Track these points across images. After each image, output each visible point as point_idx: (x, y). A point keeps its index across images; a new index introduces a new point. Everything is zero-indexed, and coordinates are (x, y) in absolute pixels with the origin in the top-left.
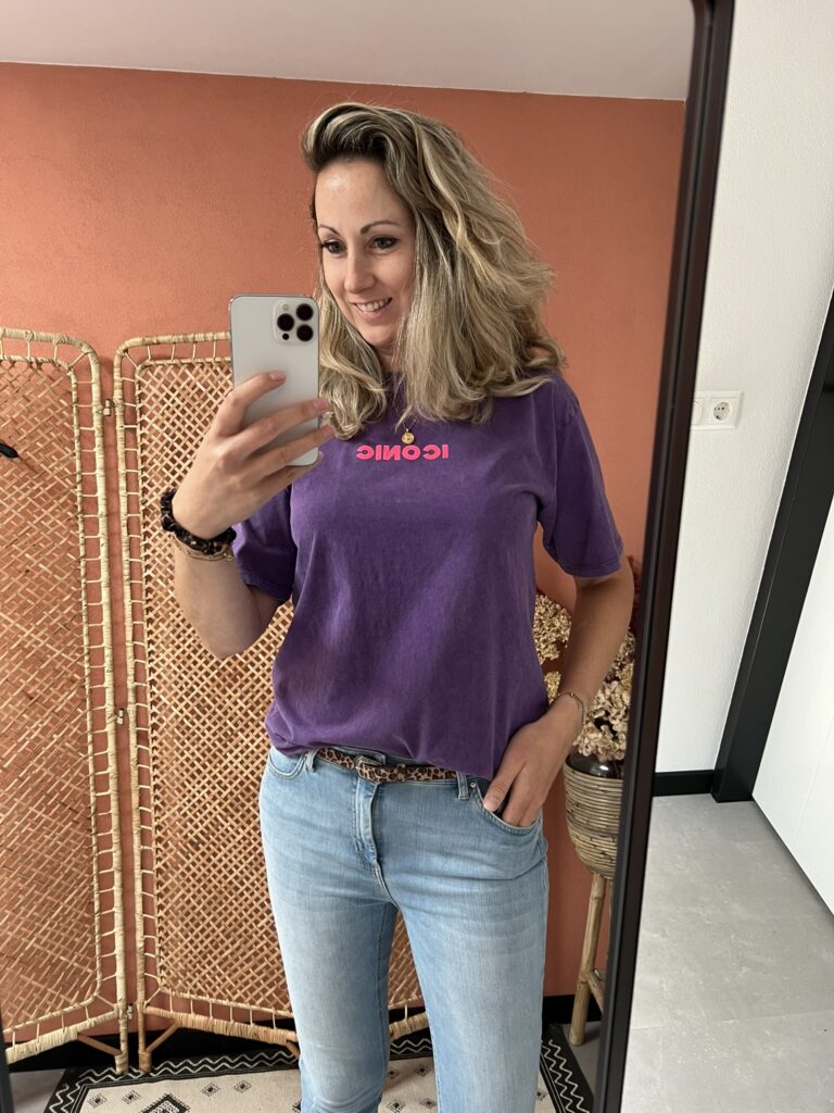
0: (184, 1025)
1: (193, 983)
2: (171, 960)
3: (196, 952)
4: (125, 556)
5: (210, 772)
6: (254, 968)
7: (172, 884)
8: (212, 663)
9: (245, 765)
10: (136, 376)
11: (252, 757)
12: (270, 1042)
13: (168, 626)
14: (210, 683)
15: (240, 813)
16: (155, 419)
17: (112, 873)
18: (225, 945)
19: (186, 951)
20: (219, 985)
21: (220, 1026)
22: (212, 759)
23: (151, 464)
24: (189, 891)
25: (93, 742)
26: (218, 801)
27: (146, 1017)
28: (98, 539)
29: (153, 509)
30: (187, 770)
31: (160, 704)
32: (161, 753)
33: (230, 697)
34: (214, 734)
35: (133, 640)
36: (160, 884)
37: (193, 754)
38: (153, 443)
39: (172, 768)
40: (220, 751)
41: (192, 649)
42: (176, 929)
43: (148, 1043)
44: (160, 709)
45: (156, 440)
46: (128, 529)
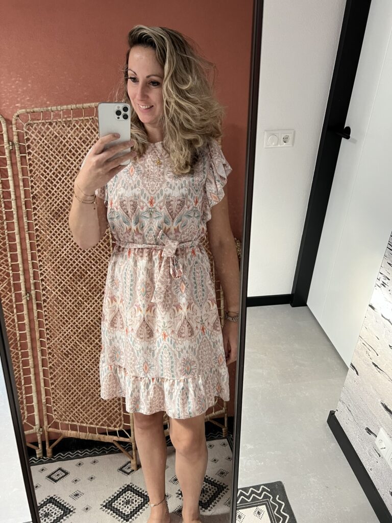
0: (66, 435)
1: (70, 417)
2: (59, 407)
3: (70, 403)
4: (25, 219)
5: (72, 321)
6: (97, 409)
7: (57, 373)
8: (70, 270)
9: (88, 317)
10: (24, 129)
11: (91, 314)
12: (106, 441)
13: (48, 253)
14: (69, 280)
15: (87, 340)
16: (35, 151)
17: (29, 370)
18: (83, 399)
19: (65, 403)
20: (81, 417)
21: (83, 436)
22: (73, 315)
23: (34, 174)
24: (65, 376)
25: (16, 307)
26: (76, 335)
27: (49, 433)
28: (12, 211)
29: (37, 196)
30: (61, 321)
31: (46, 290)
32: (48, 313)
33: (79, 286)
34: (73, 303)
35: (32, 260)
36: (51, 373)
37: (64, 313)
38: (35, 163)
39: (54, 320)
40: (76, 311)
41: (60, 263)
42: (60, 393)
43: (50, 444)
44: (47, 292)
45: (36, 161)
46: (25, 206)
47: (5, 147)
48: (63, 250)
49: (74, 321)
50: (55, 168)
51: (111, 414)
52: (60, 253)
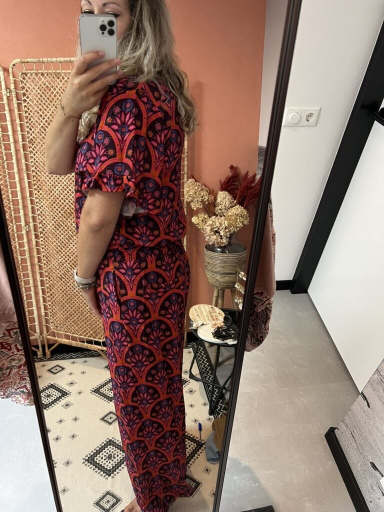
0: (61, 342)
1: (64, 328)
2: (55, 320)
3: (64, 317)
4: (23, 161)
5: (64, 251)
7: (53, 293)
8: (61, 208)
10: (20, 78)
12: (92, 349)
14: (61, 216)
16: (29, 99)
17: (30, 287)
18: (74, 315)
20: (73, 329)
21: (74, 343)
22: (64, 246)
23: (30, 120)
24: (59, 295)
25: (17, 237)
26: (67, 263)
27: (48, 340)
28: (11, 153)
29: (33, 140)
30: (55, 250)
31: (43, 223)
32: (45, 243)
33: (69, 222)
34: (65, 236)
35: (30, 196)
36: (48, 292)
37: (57, 244)
39: (49, 249)
40: (67, 243)
41: (53, 201)
42: (56, 309)
43: (49, 348)
44: (43, 225)
45: (31, 109)
46: (23, 149)
47: (3, 93)
48: (55, 190)
49: (66, 251)
50: (47, 117)
51: (96, 328)
52: (53, 192)
